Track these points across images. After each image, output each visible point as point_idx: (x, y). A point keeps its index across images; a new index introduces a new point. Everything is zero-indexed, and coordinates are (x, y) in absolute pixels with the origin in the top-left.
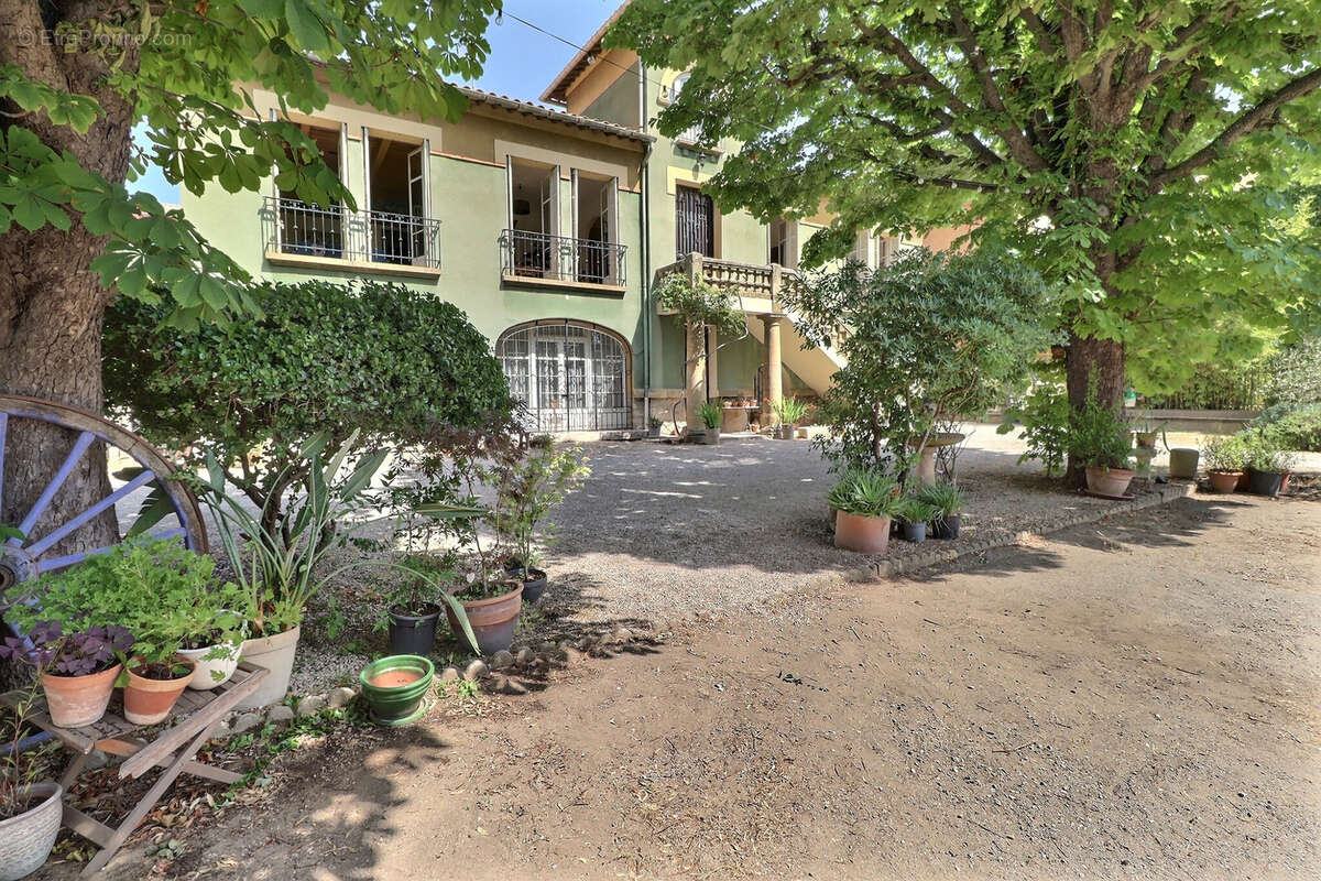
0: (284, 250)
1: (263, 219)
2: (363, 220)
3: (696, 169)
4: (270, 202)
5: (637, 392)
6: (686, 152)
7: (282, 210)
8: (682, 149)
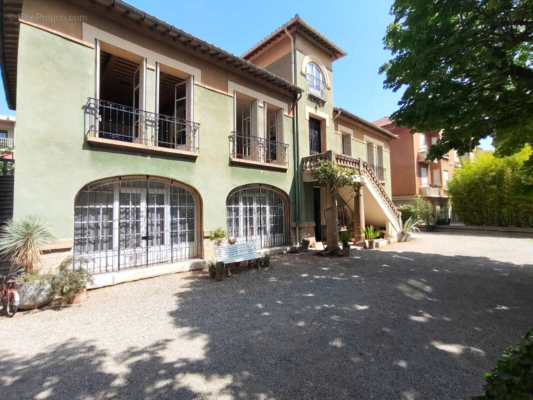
0: (101, 136)
1: (86, 112)
2: (154, 120)
3: (316, 108)
4: (92, 101)
5: (293, 224)
6: (313, 100)
7: (101, 108)
8: (311, 98)
